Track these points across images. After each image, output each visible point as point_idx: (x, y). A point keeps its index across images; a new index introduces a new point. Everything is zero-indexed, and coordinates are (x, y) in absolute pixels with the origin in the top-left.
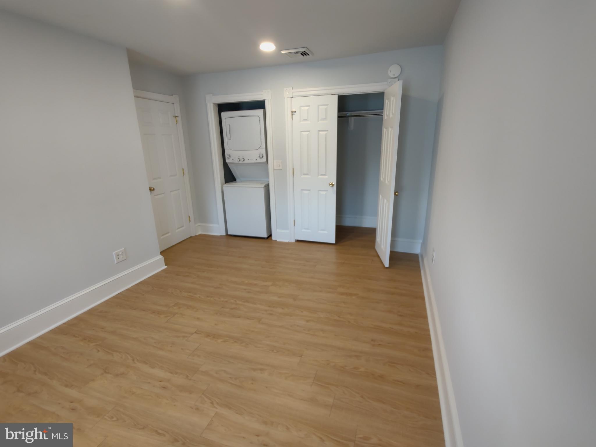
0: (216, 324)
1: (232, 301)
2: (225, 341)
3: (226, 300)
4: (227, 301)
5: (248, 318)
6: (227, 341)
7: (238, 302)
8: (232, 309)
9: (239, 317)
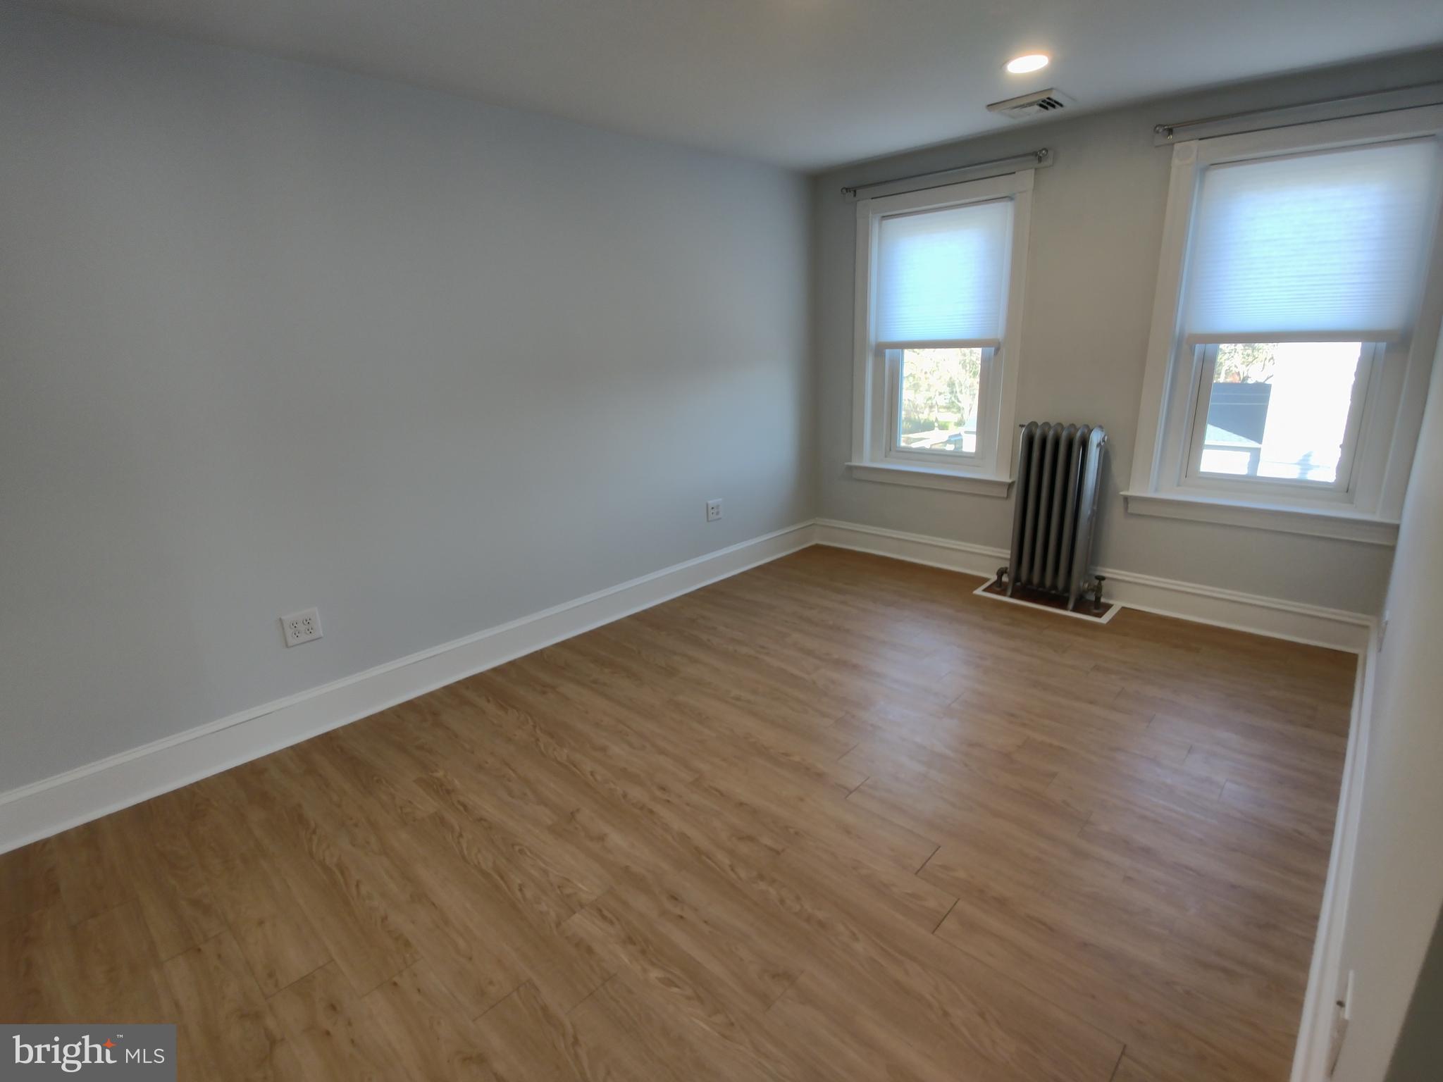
0: (802, 800)
1: (743, 874)
2: (786, 755)
3: (762, 886)
4: (761, 877)
5: (722, 794)
6: (783, 754)
7: (724, 860)
8: (751, 839)
9: (741, 804)
